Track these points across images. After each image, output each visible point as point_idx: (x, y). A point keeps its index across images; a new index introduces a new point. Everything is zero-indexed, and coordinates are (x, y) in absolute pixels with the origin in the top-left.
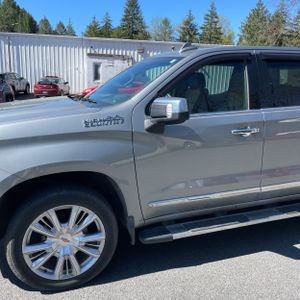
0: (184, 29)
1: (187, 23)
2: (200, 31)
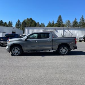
0: (74, 23)
1: (75, 21)
2: (79, 23)
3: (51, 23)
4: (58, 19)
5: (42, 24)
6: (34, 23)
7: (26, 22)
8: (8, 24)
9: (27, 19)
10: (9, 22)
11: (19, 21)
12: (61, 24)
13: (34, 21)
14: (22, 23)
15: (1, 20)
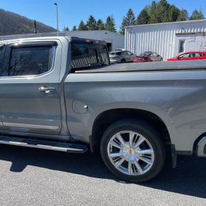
5: (196, 12)
6: (171, 13)
8: (106, 25)
9: (151, 5)
10: (109, 19)
11: (130, 13)
14: (139, 18)
15: (91, 17)
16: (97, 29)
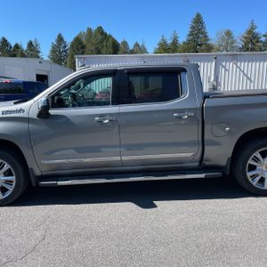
0: (246, 38)
1: (250, 32)
2: (263, 39)
3: (169, 42)
4: (193, 27)
5: (137, 45)
6: (110, 44)
7: (84, 40)
8: (26, 51)
9: (85, 31)
10: (30, 44)
11: (60, 39)
12: (200, 45)
13: (110, 36)
14: (72, 46)
15: (4, 39)
16: (14, 56)
